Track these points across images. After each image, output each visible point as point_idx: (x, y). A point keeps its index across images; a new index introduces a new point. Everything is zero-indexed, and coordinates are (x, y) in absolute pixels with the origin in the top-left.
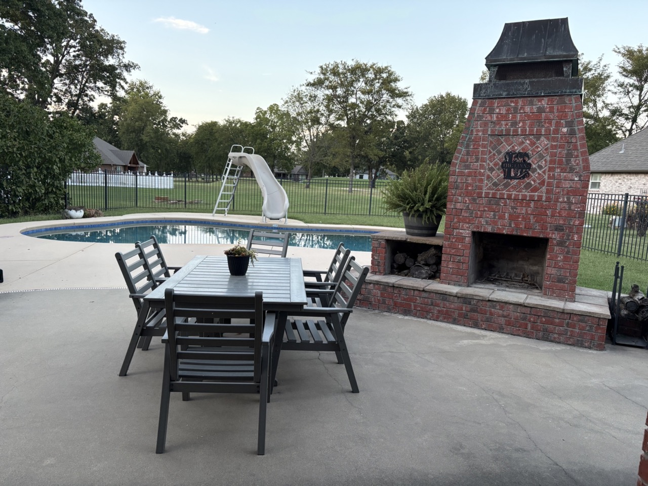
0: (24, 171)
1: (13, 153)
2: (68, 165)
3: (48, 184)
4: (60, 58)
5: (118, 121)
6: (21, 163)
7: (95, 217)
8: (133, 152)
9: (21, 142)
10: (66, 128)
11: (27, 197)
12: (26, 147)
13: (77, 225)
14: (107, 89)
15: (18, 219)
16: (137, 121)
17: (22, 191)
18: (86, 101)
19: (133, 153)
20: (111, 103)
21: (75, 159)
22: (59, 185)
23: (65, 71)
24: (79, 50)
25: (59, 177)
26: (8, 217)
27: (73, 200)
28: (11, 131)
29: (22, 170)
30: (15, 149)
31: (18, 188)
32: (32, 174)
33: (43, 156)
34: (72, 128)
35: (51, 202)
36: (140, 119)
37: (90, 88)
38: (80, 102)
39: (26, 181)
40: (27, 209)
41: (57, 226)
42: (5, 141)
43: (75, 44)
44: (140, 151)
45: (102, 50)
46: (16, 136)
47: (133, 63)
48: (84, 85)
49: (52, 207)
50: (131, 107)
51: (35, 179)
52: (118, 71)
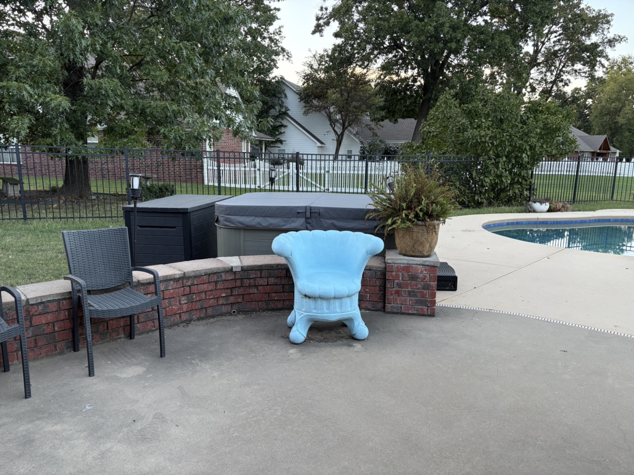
0: (493, 161)
1: (485, 142)
2: (538, 152)
3: (515, 174)
4: (540, 47)
5: (591, 105)
6: (491, 152)
7: (562, 211)
8: (605, 136)
9: (494, 131)
10: (541, 112)
11: (493, 187)
12: (498, 136)
13: (540, 220)
14: (585, 70)
15: (482, 210)
16: (613, 102)
17: (489, 181)
18: (560, 87)
19: (604, 138)
20: (585, 87)
21: (547, 145)
22: (525, 175)
23: (543, 59)
24: (560, 35)
25: (526, 166)
26: (473, 207)
27: (538, 191)
28: (486, 120)
29: (491, 160)
30: (487, 138)
31: (485, 178)
32: (500, 164)
33: (514, 144)
34: (548, 111)
35: (515, 193)
36: (618, 99)
37: (567, 72)
38: (555, 88)
39: (494, 171)
40: (491, 199)
41: (519, 221)
42: (479, 131)
43: (557, 29)
44: (613, 135)
45: (585, 30)
46: (490, 125)
47: (619, 37)
48: (561, 70)
49: (515, 198)
50: (608, 88)
51: (502, 169)
52: (600, 48)
